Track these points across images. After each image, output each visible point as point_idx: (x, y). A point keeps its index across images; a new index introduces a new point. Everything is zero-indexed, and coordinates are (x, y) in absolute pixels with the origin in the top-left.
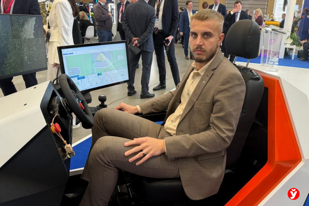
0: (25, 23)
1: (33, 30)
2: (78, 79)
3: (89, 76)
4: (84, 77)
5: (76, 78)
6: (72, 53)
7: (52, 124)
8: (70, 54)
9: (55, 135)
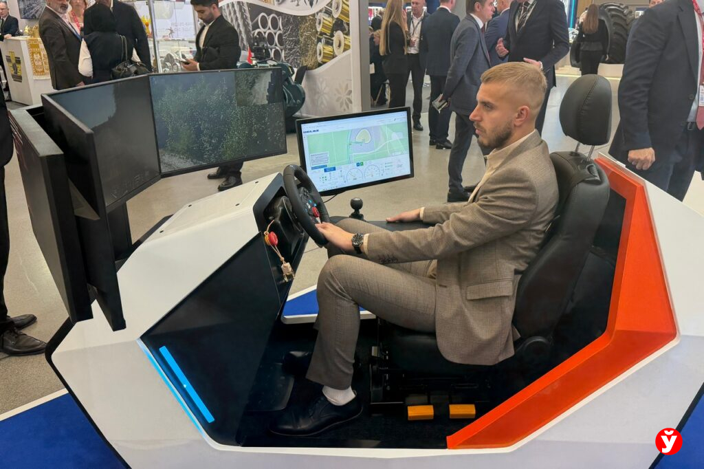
0: (256, 81)
1: (266, 91)
2: (325, 171)
3: (343, 166)
4: (334, 169)
5: (323, 169)
6: (318, 131)
7: (266, 232)
8: (314, 131)
9: (269, 248)
